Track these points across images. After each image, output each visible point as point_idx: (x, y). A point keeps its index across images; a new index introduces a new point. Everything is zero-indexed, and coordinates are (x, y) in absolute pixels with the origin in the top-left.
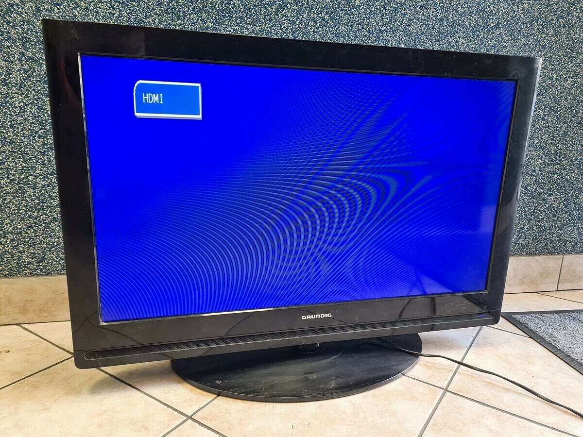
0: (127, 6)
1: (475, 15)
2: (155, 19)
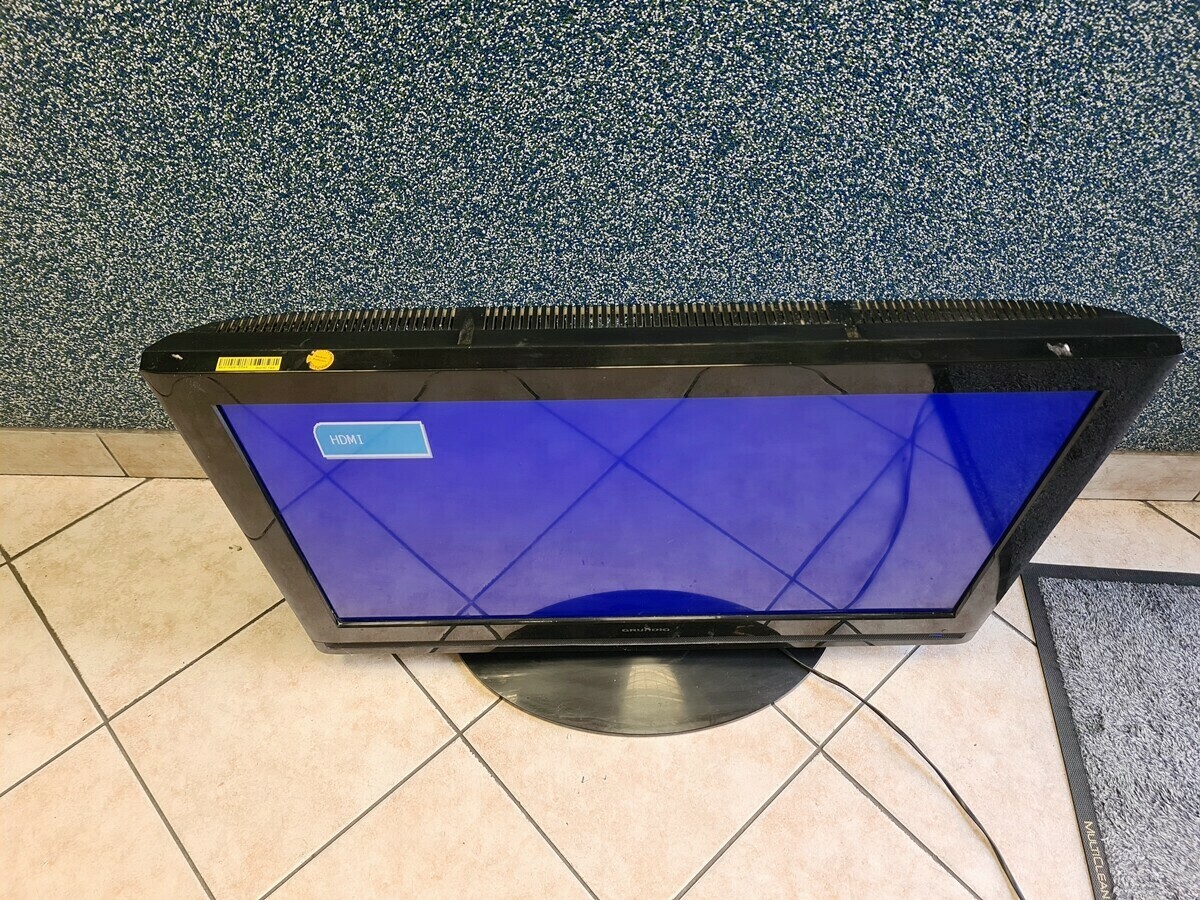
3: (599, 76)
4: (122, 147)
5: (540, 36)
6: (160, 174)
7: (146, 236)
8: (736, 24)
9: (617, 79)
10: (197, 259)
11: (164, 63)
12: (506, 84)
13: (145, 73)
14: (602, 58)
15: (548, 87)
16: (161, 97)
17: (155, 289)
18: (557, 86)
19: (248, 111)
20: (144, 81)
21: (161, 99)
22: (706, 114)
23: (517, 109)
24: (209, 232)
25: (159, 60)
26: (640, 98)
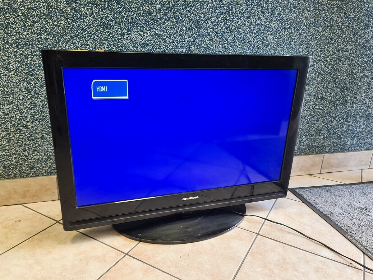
0: (77, 22)
1: (278, 21)
2: (93, 29)
3: (158, 31)
4: (16, 52)
5: (144, 19)
6: (26, 61)
7: (13, 85)
8: (190, 19)
9: (162, 32)
10: (29, 95)
11: (38, 23)
12: (135, 33)
13: (32, 26)
14: (159, 26)
15: (145, 34)
16: (34, 34)
17: (10, 108)
18: (148, 34)
19: (60, 40)
20: (30, 29)
21: (34, 35)
22: (184, 43)
23: (137, 40)
24: (37, 83)
25: (37, 23)
26: (168, 38)
